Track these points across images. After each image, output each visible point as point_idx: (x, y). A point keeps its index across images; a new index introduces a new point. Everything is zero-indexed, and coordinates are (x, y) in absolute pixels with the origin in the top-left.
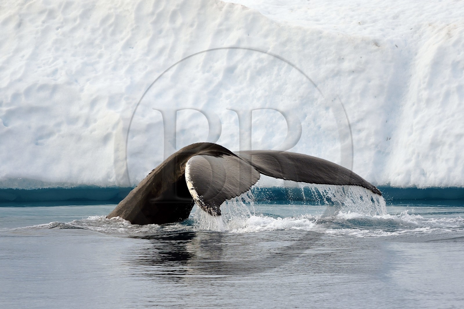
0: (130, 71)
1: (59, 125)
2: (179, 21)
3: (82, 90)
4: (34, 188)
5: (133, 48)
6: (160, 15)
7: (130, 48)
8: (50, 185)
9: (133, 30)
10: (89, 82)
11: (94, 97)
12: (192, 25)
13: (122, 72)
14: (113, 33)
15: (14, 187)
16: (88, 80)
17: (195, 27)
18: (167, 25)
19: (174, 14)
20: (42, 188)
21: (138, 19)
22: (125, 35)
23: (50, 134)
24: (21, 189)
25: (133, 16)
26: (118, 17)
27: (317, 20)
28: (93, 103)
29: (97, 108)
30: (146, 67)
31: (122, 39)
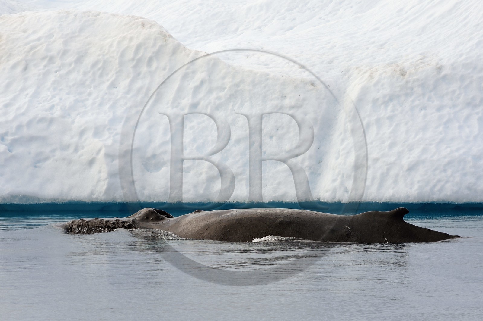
0: (113, 107)
1: (54, 151)
2: (155, 65)
3: (73, 122)
4: (31, 203)
5: (116, 88)
6: (139, 61)
7: (114, 87)
8: (45, 200)
9: (117, 73)
10: (79, 116)
11: (83, 128)
12: (164, 69)
13: (107, 107)
14: (101, 76)
15: (16, 202)
16: (78, 114)
17: (167, 70)
18: (144, 69)
19: (150, 60)
20: (38, 203)
21: (121, 64)
22: (111, 77)
23: (46, 159)
24: (21, 204)
25: (117, 61)
26: (105, 62)
27: (267, 65)
28: (82, 133)
29: (85, 137)
30: (126, 103)
31: (108, 80)
